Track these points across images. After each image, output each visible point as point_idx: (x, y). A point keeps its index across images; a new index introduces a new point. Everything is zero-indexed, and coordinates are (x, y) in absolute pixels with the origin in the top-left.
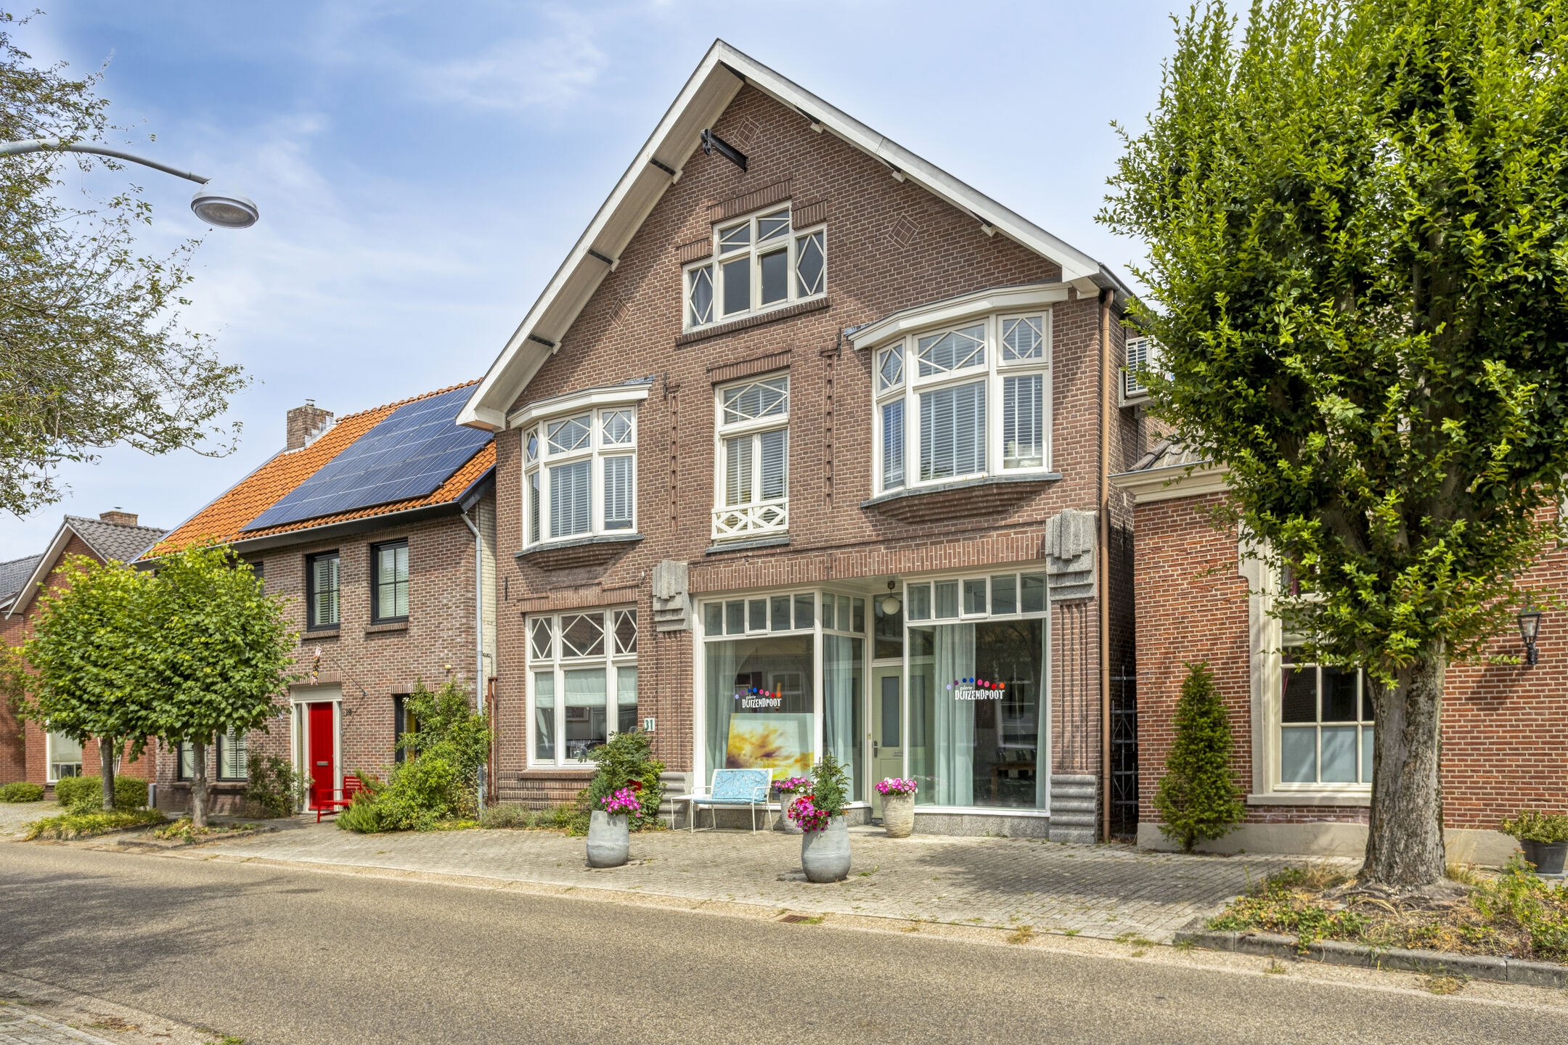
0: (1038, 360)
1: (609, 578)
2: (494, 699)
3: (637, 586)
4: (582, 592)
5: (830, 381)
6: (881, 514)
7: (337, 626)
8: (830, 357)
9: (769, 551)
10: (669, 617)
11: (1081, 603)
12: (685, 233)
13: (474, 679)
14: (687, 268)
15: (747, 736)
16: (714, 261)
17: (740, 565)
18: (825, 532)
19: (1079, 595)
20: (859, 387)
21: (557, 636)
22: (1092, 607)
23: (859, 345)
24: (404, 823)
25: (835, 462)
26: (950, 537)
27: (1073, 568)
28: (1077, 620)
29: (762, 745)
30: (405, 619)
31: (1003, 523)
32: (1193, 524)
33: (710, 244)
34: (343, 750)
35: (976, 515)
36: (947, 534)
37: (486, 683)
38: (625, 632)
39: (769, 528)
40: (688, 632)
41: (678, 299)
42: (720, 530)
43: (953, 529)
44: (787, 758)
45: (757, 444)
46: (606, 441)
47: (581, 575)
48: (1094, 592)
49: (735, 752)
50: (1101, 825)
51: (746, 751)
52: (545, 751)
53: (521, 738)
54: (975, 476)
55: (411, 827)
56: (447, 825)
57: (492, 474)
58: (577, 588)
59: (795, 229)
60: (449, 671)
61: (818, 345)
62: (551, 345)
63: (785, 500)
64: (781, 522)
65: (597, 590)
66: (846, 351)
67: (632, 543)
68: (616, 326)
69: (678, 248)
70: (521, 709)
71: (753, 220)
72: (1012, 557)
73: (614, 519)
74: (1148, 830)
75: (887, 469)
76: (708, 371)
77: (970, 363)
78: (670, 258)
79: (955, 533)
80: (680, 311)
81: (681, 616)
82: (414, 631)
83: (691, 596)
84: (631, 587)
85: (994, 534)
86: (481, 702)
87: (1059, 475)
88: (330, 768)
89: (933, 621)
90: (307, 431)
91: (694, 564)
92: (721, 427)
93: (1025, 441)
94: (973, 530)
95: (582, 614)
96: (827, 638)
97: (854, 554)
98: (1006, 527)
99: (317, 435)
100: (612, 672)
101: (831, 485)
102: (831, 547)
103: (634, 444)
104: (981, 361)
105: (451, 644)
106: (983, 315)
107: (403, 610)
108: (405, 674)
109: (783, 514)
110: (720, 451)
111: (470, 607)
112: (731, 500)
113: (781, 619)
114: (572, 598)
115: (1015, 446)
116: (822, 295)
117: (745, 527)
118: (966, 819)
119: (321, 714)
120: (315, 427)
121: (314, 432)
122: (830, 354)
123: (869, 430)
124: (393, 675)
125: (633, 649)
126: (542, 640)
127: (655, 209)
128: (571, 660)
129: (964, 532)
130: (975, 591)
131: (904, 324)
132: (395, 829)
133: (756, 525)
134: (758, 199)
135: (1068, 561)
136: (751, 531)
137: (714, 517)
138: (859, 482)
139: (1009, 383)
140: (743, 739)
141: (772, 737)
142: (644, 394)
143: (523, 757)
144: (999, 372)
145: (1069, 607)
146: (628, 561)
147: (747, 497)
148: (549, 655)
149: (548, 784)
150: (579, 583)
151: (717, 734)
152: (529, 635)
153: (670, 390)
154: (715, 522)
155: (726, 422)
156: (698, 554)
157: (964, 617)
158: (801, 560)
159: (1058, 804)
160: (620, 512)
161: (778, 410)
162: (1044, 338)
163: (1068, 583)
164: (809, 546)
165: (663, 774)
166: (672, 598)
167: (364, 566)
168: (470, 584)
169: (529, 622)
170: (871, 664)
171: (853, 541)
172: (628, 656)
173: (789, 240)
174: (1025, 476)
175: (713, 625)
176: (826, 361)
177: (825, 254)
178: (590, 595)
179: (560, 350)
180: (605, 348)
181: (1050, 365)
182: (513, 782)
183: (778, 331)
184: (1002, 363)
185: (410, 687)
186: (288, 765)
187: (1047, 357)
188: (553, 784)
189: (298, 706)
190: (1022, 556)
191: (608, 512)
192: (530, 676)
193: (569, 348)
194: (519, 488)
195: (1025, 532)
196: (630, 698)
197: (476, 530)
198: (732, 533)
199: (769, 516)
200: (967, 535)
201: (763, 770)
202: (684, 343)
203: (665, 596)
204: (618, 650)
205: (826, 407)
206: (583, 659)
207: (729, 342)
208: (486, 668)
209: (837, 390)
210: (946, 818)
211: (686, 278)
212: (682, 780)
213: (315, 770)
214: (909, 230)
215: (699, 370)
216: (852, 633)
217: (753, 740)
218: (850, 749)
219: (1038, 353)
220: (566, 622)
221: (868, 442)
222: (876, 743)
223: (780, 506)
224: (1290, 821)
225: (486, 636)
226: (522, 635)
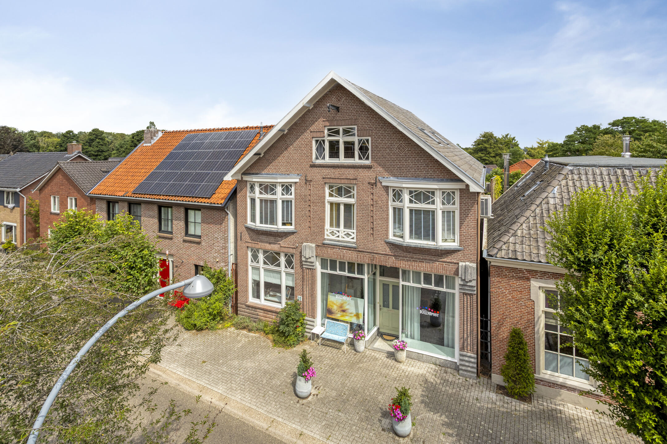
0: (454, 206)
1: (283, 243)
3: (295, 248)
4: (272, 245)
5: (372, 194)
6: (393, 245)
7: (171, 233)
8: (372, 185)
9: (348, 249)
10: (308, 263)
11: (471, 295)
12: (314, 127)
13: (227, 265)
14: (314, 139)
16: (325, 139)
17: (336, 251)
18: (371, 247)
19: (470, 292)
20: (384, 199)
21: (261, 257)
22: (475, 297)
23: (384, 184)
25: (375, 223)
27: (468, 284)
28: (469, 300)
30: (199, 237)
31: (441, 260)
32: (513, 277)
33: (324, 133)
36: (419, 259)
37: (231, 265)
38: (289, 263)
39: (348, 240)
40: (315, 269)
41: (311, 150)
42: (328, 235)
43: (422, 258)
44: (351, 313)
45: (342, 208)
46: (282, 195)
47: (272, 239)
48: (475, 292)
51: (335, 308)
52: (256, 296)
53: (247, 291)
54: (431, 243)
58: (270, 243)
59: (358, 136)
60: (218, 261)
61: (368, 180)
62: (260, 154)
63: (355, 231)
64: (353, 239)
65: (279, 246)
66: (379, 185)
67: (293, 233)
68: (286, 153)
69: (311, 132)
70: (247, 281)
71: (341, 128)
72: (444, 272)
73: (285, 222)
74: (496, 377)
76: (323, 178)
77: (429, 203)
78: (308, 134)
79: (422, 259)
80: (311, 153)
81: (313, 264)
82: (203, 243)
83: (317, 257)
84: (292, 248)
85: (438, 263)
86: (230, 274)
87: (462, 249)
89: (411, 284)
91: (318, 246)
92: (328, 198)
93: (449, 232)
94: (429, 260)
95: (271, 251)
96: (369, 281)
97: (382, 257)
98: (442, 262)
100: (283, 274)
101: (373, 231)
102: (373, 253)
103: (293, 196)
104: (434, 204)
105: (218, 252)
106: (435, 190)
107: (198, 233)
108: (200, 258)
109: (354, 236)
110: (327, 207)
111: (226, 240)
112: (331, 225)
113: (351, 270)
114: (268, 246)
115: (446, 235)
116: (369, 163)
117: (338, 237)
118: (424, 356)
122: (373, 185)
123: (388, 215)
124: (194, 257)
125: (292, 268)
126: (255, 257)
127: (302, 116)
128: (267, 266)
129: (426, 260)
130: (428, 277)
131: (405, 185)
133: (343, 237)
134: (343, 123)
135: (467, 281)
136: (341, 239)
137: (326, 230)
138: (384, 232)
139: (443, 212)
141: (344, 305)
142: (297, 180)
143: (247, 298)
144: (440, 209)
145: (466, 295)
147: (338, 226)
148: (258, 262)
149: (258, 310)
150: (271, 242)
152: (250, 254)
153: (307, 181)
154: (326, 232)
155: (330, 197)
156: (319, 243)
157: (423, 285)
158: (361, 255)
159: (462, 363)
160: (287, 220)
161: (350, 197)
162: (456, 199)
163: (466, 288)
164: (364, 250)
166: (310, 258)
167: (183, 215)
168: (226, 231)
169: (250, 249)
170: (379, 278)
171: (382, 252)
172: (290, 270)
173: (355, 139)
174: (450, 247)
175: (324, 266)
176: (370, 186)
177: (370, 148)
178: (275, 247)
179: (263, 156)
180: (282, 159)
181: (458, 208)
182: (243, 306)
183: (352, 171)
184: (441, 206)
185: (202, 263)
187: (457, 206)
188: (260, 311)
191: (283, 220)
192: (250, 269)
193: (267, 156)
194: (246, 201)
195: (449, 265)
196: (291, 284)
197: (228, 212)
198: (333, 238)
199: (348, 235)
202: (313, 166)
203: (307, 256)
204: (286, 267)
205: (371, 202)
206: (271, 267)
207: (332, 170)
208: (231, 259)
209: (375, 198)
210: (417, 354)
211: (314, 142)
212: (313, 322)
214: (403, 148)
215: (319, 177)
216: (374, 271)
219: (454, 204)
220: (265, 253)
221: (388, 219)
222: (380, 306)
223: (353, 233)
224: (550, 387)
225: (231, 248)
226: (247, 253)
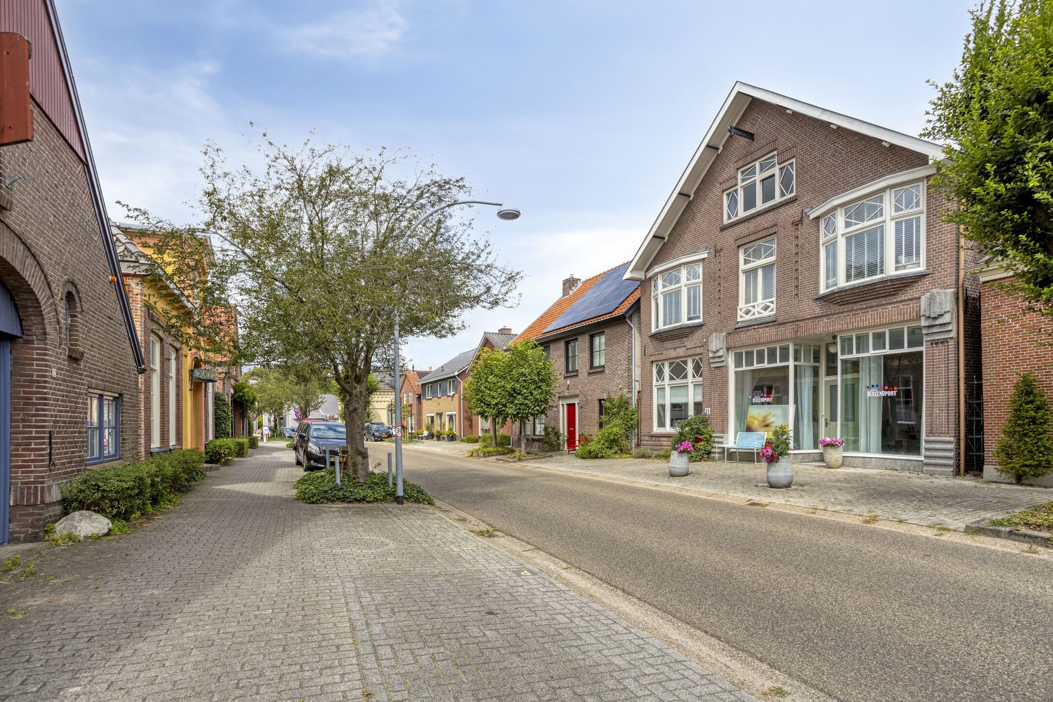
0: (918, 209)
1: (690, 343)
2: (639, 400)
3: (702, 346)
4: (678, 350)
5: (797, 237)
6: (824, 301)
7: (577, 371)
8: (797, 225)
9: (765, 325)
10: (717, 360)
11: (944, 341)
12: (725, 176)
13: (631, 392)
14: (725, 193)
15: (756, 416)
16: (739, 187)
17: (752, 333)
18: (795, 313)
19: (943, 337)
20: (813, 238)
21: (667, 371)
22: (952, 343)
23: (812, 217)
24: (600, 455)
25: (800, 278)
26: (864, 311)
27: (937, 322)
29: (764, 421)
30: (603, 367)
31: (895, 300)
33: (737, 179)
34: (579, 423)
35: (879, 297)
36: (862, 309)
37: (637, 393)
38: (697, 368)
39: (766, 314)
40: (726, 367)
41: (722, 209)
42: (741, 317)
43: (865, 306)
45: (760, 273)
46: (688, 279)
47: (677, 343)
48: (953, 334)
49: (750, 424)
50: (958, 466)
51: (756, 424)
52: (661, 424)
53: (651, 418)
54: (877, 277)
55: (603, 457)
56: (618, 456)
57: (639, 300)
58: (675, 349)
59: (779, 164)
60: (621, 388)
61: (791, 220)
62: (664, 238)
63: (774, 299)
64: (772, 310)
65: (684, 349)
66: (805, 221)
67: (700, 326)
68: (693, 226)
69: (720, 184)
70: (651, 405)
71: (757, 164)
72: (901, 318)
73: (692, 315)
74: (989, 470)
75: (828, 278)
76: (736, 240)
77: (875, 216)
78: (717, 189)
79: (866, 308)
80: (722, 214)
81: (723, 359)
82: (607, 371)
83: (728, 349)
84: (699, 347)
85: (890, 306)
86: (634, 402)
87: (930, 271)
88: (574, 431)
89: (855, 355)
90: (570, 288)
91: (729, 334)
92: (742, 267)
93: (909, 254)
94: (877, 306)
95: (678, 360)
96: (796, 367)
97: (810, 323)
98: (897, 302)
99: (575, 289)
100: (691, 387)
101: (798, 290)
102: (797, 321)
103: (701, 279)
104: (881, 215)
105: (621, 377)
106: (883, 190)
107: (603, 363)
108: (604, 391)
109: (773, 306)
110: (742, 278)
111: (630, 359)
112: (747, 301)
113: (772, 358)
114: (673, 354)
115: (903, 259)
116: (793, 194)
117: (754, 314)
118: (873, 460)
119: (571, 407)
120: (574, 286)
121: (573, 288)
122: (797, 224)
123: (818, 259)
124: (598, 391)
125: (701, 376)
126: (660, 372)
127: (710, 168)
128: (673, 382)
129: (871, 307)
130: (879, 338)
131: (836, 202)
132: (596, 457)
133: (759, 313)
134: (760, 153)
135: (935, 318)
136: (757, 316)
137: (739, 310)
138: (812, 286)
139: (898, 225)
140: (754, 418)
141: (768, 417)
142: (705, 256)
143: (652, 427)
144: (892, 219)
145: (937, 343)
146: (698, 335)
147: (755, 300)
148: (663, 380)
149: (662, 439)
150: (676, 346)
151: (741, 415)
152: (655, 371)
153: (717, 252)
154: (739, 313)
155: (745, 264)
156: (731, 329)
157: (872, 352)
158: (782, 328)
159: (928, 453)
160: (695, 312)
161: (771, 255)
162: (921, 195)
163: (935, 330)
164: (786, 321)
165: (714, 435)
166: (718, 351)
167: (587, 344)
168: (630, 349)
169: (654, 366)
170: (823, 379)
171: (809, 317)
172: (699, 379)
173: (776, 170)
174: (908, 274)
175: (738, 363)
176: (793, 228)
177: (794, 173)
178: (681, 352)
179: (668, 240)
180: (688, 237)
181: (925, 211)
182: (647, 438)
183: (770, 216)
184: (894, 214)
185: (605, 396)
186: (559, 430)
187: (923, 206)
189: (563, 405)
190: (907, 317)
191: (689, 313)
192: (655, 391)
193: (672, 239)
194: (650, 305)
195: (908, 304)
196: (699, 399)
197: (632, 325)
198: (748, 317)
199: (766, 308)
200: (873, 309)
201: (762, 433)
202: (724, 228)
203: (714, 350)
204: (694, 376)
205: (794, 250)
206: (678, 381)
207: (746, 225)
208: (637, 387)
209: (801, 241)
210: (862, 459)
211: (725, 197)
212: (722, 437)
213: (569, 431)
214: (840, 153)
215: (731, 241)
216: (812, 363)
217: (759, 418)
218: (811, 423)
219: (917, 205)
220: (671, 364)
221: (818, 265)
222: (826, 420)
223: (772, 302)
225: (637, 372)
226: (651, 371)
